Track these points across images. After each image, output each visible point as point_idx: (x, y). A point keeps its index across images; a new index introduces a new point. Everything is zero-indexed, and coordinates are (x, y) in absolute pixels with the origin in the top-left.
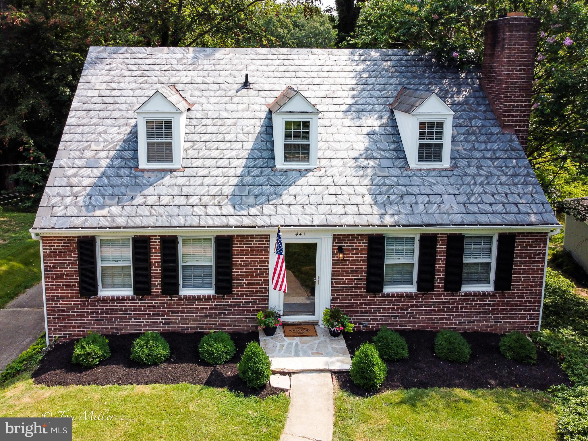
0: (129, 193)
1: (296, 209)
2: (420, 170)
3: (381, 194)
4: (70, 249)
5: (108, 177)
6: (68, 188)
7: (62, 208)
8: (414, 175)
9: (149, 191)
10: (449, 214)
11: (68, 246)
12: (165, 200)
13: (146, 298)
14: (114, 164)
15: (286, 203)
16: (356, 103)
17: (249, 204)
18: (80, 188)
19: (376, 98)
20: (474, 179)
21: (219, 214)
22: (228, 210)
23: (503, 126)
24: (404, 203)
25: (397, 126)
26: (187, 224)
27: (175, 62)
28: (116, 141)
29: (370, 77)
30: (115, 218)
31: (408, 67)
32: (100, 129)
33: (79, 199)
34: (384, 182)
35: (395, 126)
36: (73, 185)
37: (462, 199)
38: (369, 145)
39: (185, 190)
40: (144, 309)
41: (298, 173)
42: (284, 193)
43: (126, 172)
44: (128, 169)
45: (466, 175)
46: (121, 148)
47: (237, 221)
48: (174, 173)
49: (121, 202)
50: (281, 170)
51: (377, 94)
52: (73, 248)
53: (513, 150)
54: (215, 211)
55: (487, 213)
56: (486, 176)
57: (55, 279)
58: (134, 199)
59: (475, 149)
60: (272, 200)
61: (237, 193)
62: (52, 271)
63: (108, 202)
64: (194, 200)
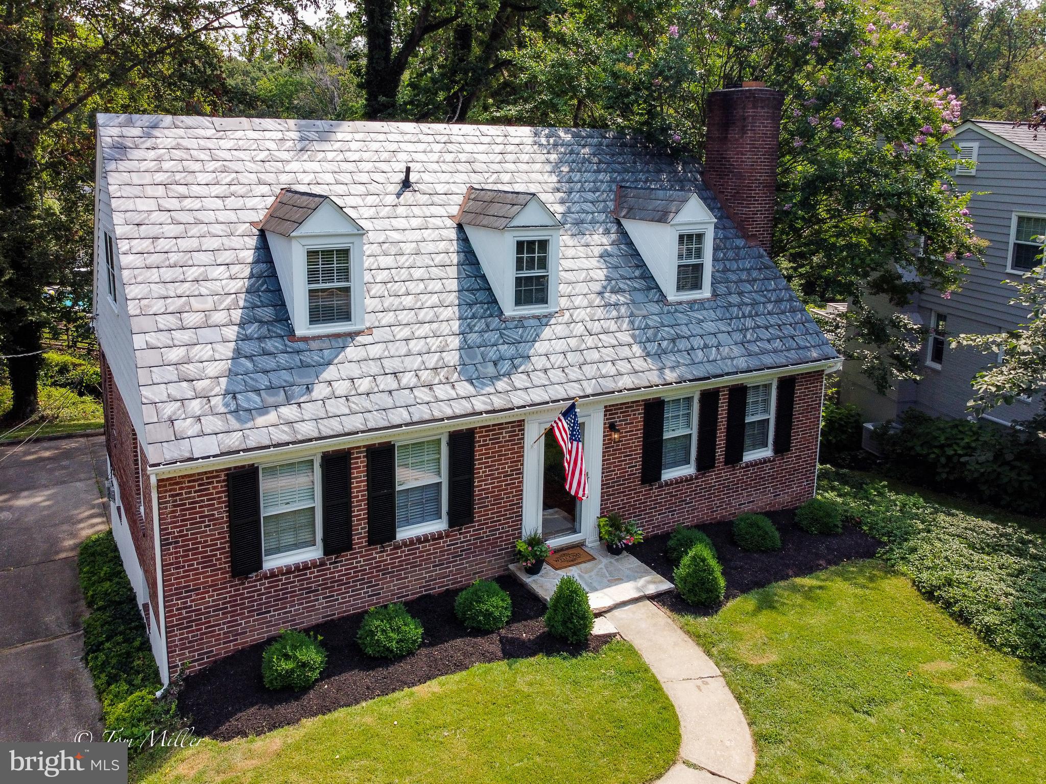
0: (299, 380)
1: (556, 375)
2: (680, 303)
3: (648, 340)
4: (212, 494)
5: (249, 357)
6: (185, 384)
7: (189, 420)
8: (676, 311)
9: (330, 373)
10: (732, 359)
11: (208, 489)
12: (364, 385)
13: (343, 556)
14: (249, 332)
15: (539, 368)
16: (569, 211)
17: (490, 375)
18: (207, 382)
19: (592, 202)
20: (741, 309)
21: (455, 396)
22: (465, 389)
23: (746, 236)
24: (679, 351)
25: (632, 243)
26: (415, 420)
27: (272, 145)
28: (232, 291)
29: (571, 170)
30: (294, 425)
31: (613, 155)
32: (192, 273)
33: (214, 401)
34: (647, 324)
35: (630, 244)
36: (192, 378)
37: (738, 337)
38: (608, 272)
39: (390, 365)
40: (339, 576)
41: (536, 322)
42: (532, 352)
43: (276, 344)
44: (279, 339)
45: (731, 305)
46: (247, 305)
47: (485, 403)
48: (358, 338)
49: (293, 397)
50: (513, 319)
51: (590, 196)
52: (217, 493)
53: (766, 268)
54: (447, 392)
55: (768, 352)
56: (752, 304)
57: (183, 557)
58: (312, 390)
59: (729, 270)
60: (520, 366)
61: (467, 361)
62: (177, 542)
63: (271, 400)
64: (408, 379)
